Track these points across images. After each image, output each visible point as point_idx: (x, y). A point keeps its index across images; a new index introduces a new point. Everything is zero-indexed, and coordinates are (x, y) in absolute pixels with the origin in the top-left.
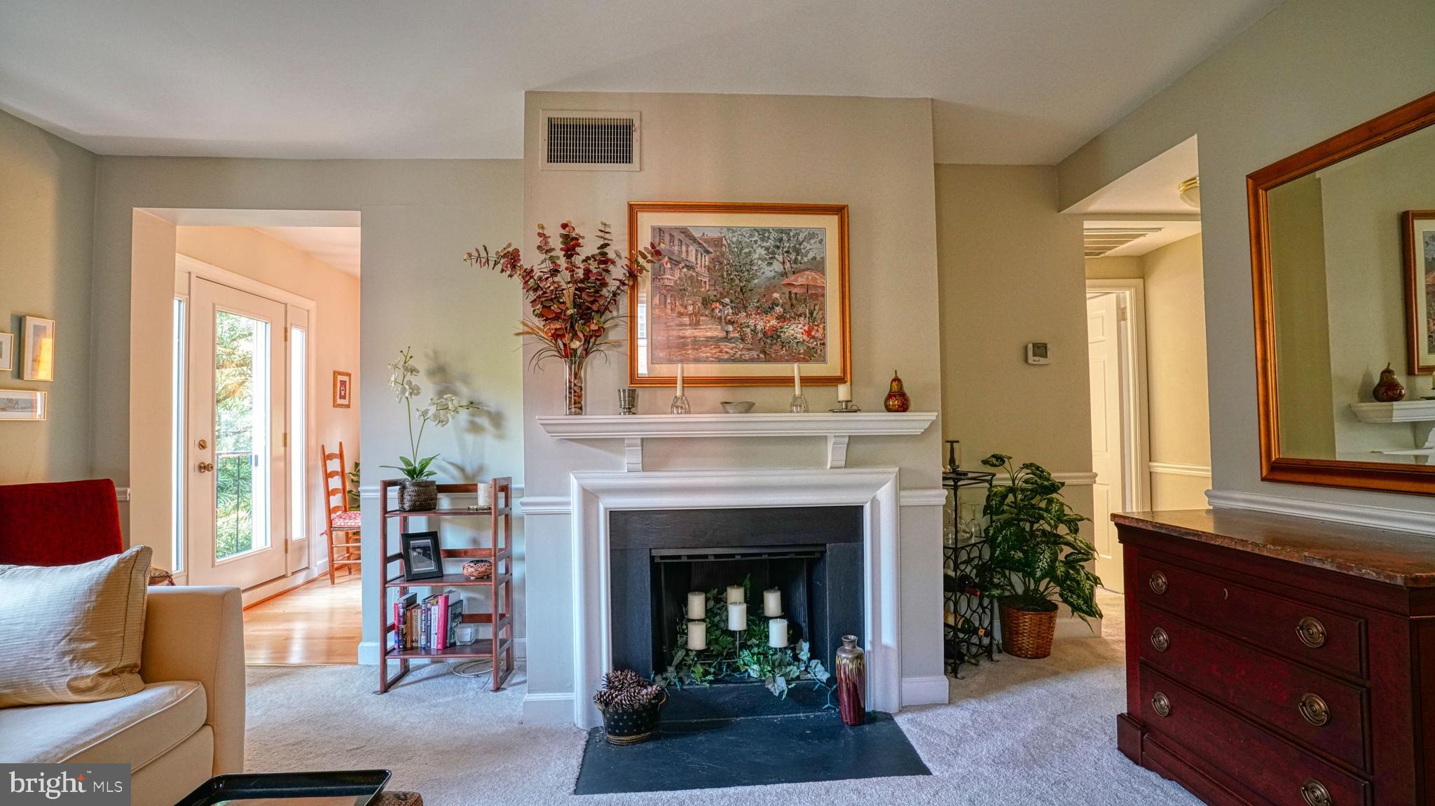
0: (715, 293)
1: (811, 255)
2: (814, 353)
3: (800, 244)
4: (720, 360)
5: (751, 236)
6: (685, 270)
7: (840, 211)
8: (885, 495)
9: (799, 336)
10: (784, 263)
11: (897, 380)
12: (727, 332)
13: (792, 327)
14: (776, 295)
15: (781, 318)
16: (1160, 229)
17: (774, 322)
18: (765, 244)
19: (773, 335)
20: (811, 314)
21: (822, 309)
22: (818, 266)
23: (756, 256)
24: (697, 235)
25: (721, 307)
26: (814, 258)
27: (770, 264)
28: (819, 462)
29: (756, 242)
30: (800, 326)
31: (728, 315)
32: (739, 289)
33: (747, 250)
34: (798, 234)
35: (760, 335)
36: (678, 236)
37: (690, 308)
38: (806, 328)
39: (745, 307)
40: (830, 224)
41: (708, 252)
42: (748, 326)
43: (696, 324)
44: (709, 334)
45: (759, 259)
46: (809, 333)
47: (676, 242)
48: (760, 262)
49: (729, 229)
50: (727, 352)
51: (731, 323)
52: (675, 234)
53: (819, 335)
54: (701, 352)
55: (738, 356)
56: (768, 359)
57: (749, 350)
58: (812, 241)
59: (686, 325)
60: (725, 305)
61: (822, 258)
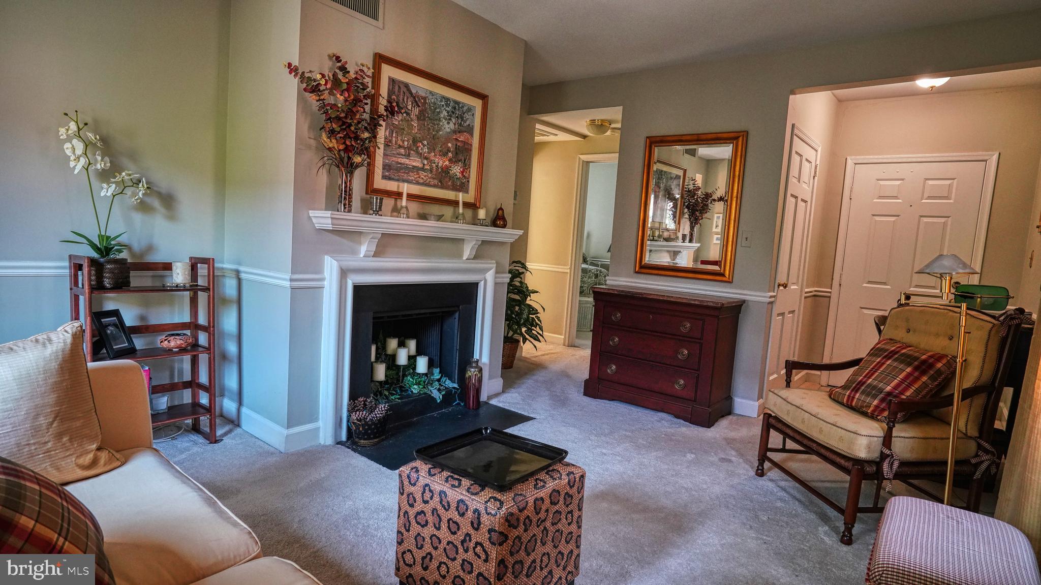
0: (420, 136)
1: (468, 123)
2: (462, 187)
3: (464, 114)
4: (418, 183)
5: (441, 101)
6: (405, 115)
7: (483, 97)
8: (490, 276)
9: (458, 174)
10: (455, 124)
11: (501, 209)
12: (424, 164)
13: (456, 167)
14: (450, 145)
15: (450, 160)
17: (447, 163)
18: (447, 109)
19: (446, 171)
20: (465, 161)
21: (470, 159)
22: (470, 130)
23: (442, 116)
24: (414, 91)
25: (422, 146)
26: (469, 125)
27: (448, 123)
28: (459, 256)
29: (443, 105)
30: (459, 168)
31: (425, 153)
32: (432, 136)
33: (438, 110)
34: (463, 107)
35: (440, 170)
36: (403, 89)
37: (406, 143)
38: (461, 170)
39: (434, 150)
40: (477, 104)
41: (419, 106)
42: (434, 163)
43: (408, 156)
44: (414, 164)
45: (444, 118)
46: (462, 173)
47: (402, 93)
48: (444, 121)
49: (431, 92)
50: (422, 178)
51: (426, 158)
52: (402, 86)
53: (467, 175)
54: (409, 176)
55: (427, 182)
56: (442, 187)
57: (434, 179)
58: (469, 113)
59: (402, 155)
60: (424, 146)
61: (473, 126)
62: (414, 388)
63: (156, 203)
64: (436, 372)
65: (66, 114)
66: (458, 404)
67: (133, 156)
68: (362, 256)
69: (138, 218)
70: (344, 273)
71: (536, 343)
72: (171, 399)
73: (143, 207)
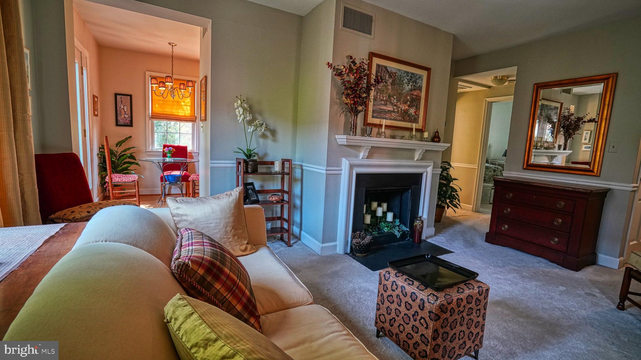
0: (392, 93)
1: (419, 85)
2: (416, 121)
3: (417, 80)
4: (391, 119)
5: (404, 74)
6: (384, 83)
7: (428, 70)
8: (430, 170)
9: (413, 113)
10: (411, 86)
11: (437, 132)
12: (394, 109)
13: (412, 110)
14: (408, 97)
15: (409, 106)
16: (471, 87)
17: (407, 107)
18: (407, 78)
19: (406, 111)
20: (417, 106)
21: (420, 105)
22: (420, 89)
23: (405, 82)
24: (389, 70)
25: (393, 99)
26: (420, 86)
27: (408, 86)
28: (413, 158)
29: (405, 76)
30: (413, 110)
31: (395, 103)
32: (399, 93)
33: (402, 79)
34: (416, 76)
35: (403, 111)
36: (384, 69)
37: (385, 98)
38: (415, 111)
39: (400, 100)
40: (424, 73)
41: (392, 78)
42: (400, 108)
43: (385, 105)
44: (389, 109)
45: (405, 83)
46: (415, 112)
47: (383, 72)
48: (405, 84)
49: (399, 70)
50: (393, 117)
51: (395, 106)
52: (383, 68)
53: (417, 114)
54: (386, 115)
55: (396, 118)
56: (404, 121)
57: (399, 116)
58: (420, 79)
59: (383, 105)
60: (394, 99)
61: (422, 86)
62: (385, 229)
63: (268, 134)
64: (397, 221)
65: (237, 97)
66: (409, 240)
67: (261, 113)
68: (361, 158)
69: (261, 140)
70: (352, 167)
71: (455, 209)
72: (272, 224)
73: (264, 136)
